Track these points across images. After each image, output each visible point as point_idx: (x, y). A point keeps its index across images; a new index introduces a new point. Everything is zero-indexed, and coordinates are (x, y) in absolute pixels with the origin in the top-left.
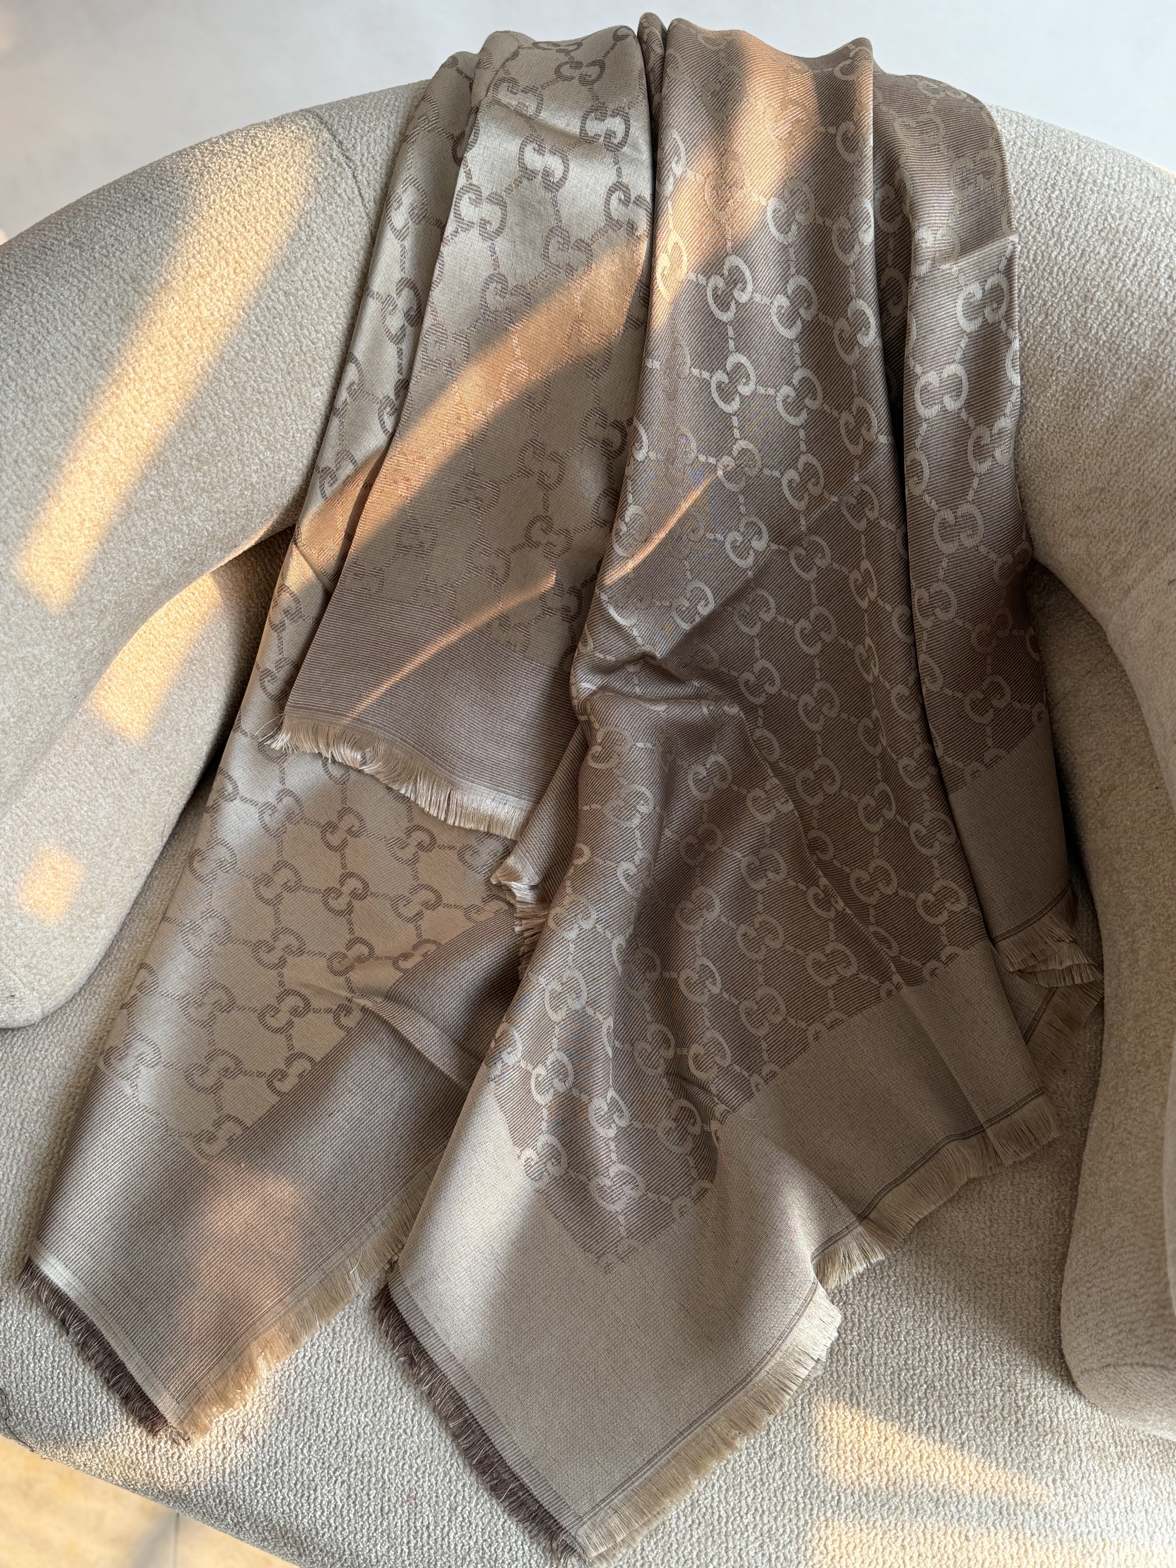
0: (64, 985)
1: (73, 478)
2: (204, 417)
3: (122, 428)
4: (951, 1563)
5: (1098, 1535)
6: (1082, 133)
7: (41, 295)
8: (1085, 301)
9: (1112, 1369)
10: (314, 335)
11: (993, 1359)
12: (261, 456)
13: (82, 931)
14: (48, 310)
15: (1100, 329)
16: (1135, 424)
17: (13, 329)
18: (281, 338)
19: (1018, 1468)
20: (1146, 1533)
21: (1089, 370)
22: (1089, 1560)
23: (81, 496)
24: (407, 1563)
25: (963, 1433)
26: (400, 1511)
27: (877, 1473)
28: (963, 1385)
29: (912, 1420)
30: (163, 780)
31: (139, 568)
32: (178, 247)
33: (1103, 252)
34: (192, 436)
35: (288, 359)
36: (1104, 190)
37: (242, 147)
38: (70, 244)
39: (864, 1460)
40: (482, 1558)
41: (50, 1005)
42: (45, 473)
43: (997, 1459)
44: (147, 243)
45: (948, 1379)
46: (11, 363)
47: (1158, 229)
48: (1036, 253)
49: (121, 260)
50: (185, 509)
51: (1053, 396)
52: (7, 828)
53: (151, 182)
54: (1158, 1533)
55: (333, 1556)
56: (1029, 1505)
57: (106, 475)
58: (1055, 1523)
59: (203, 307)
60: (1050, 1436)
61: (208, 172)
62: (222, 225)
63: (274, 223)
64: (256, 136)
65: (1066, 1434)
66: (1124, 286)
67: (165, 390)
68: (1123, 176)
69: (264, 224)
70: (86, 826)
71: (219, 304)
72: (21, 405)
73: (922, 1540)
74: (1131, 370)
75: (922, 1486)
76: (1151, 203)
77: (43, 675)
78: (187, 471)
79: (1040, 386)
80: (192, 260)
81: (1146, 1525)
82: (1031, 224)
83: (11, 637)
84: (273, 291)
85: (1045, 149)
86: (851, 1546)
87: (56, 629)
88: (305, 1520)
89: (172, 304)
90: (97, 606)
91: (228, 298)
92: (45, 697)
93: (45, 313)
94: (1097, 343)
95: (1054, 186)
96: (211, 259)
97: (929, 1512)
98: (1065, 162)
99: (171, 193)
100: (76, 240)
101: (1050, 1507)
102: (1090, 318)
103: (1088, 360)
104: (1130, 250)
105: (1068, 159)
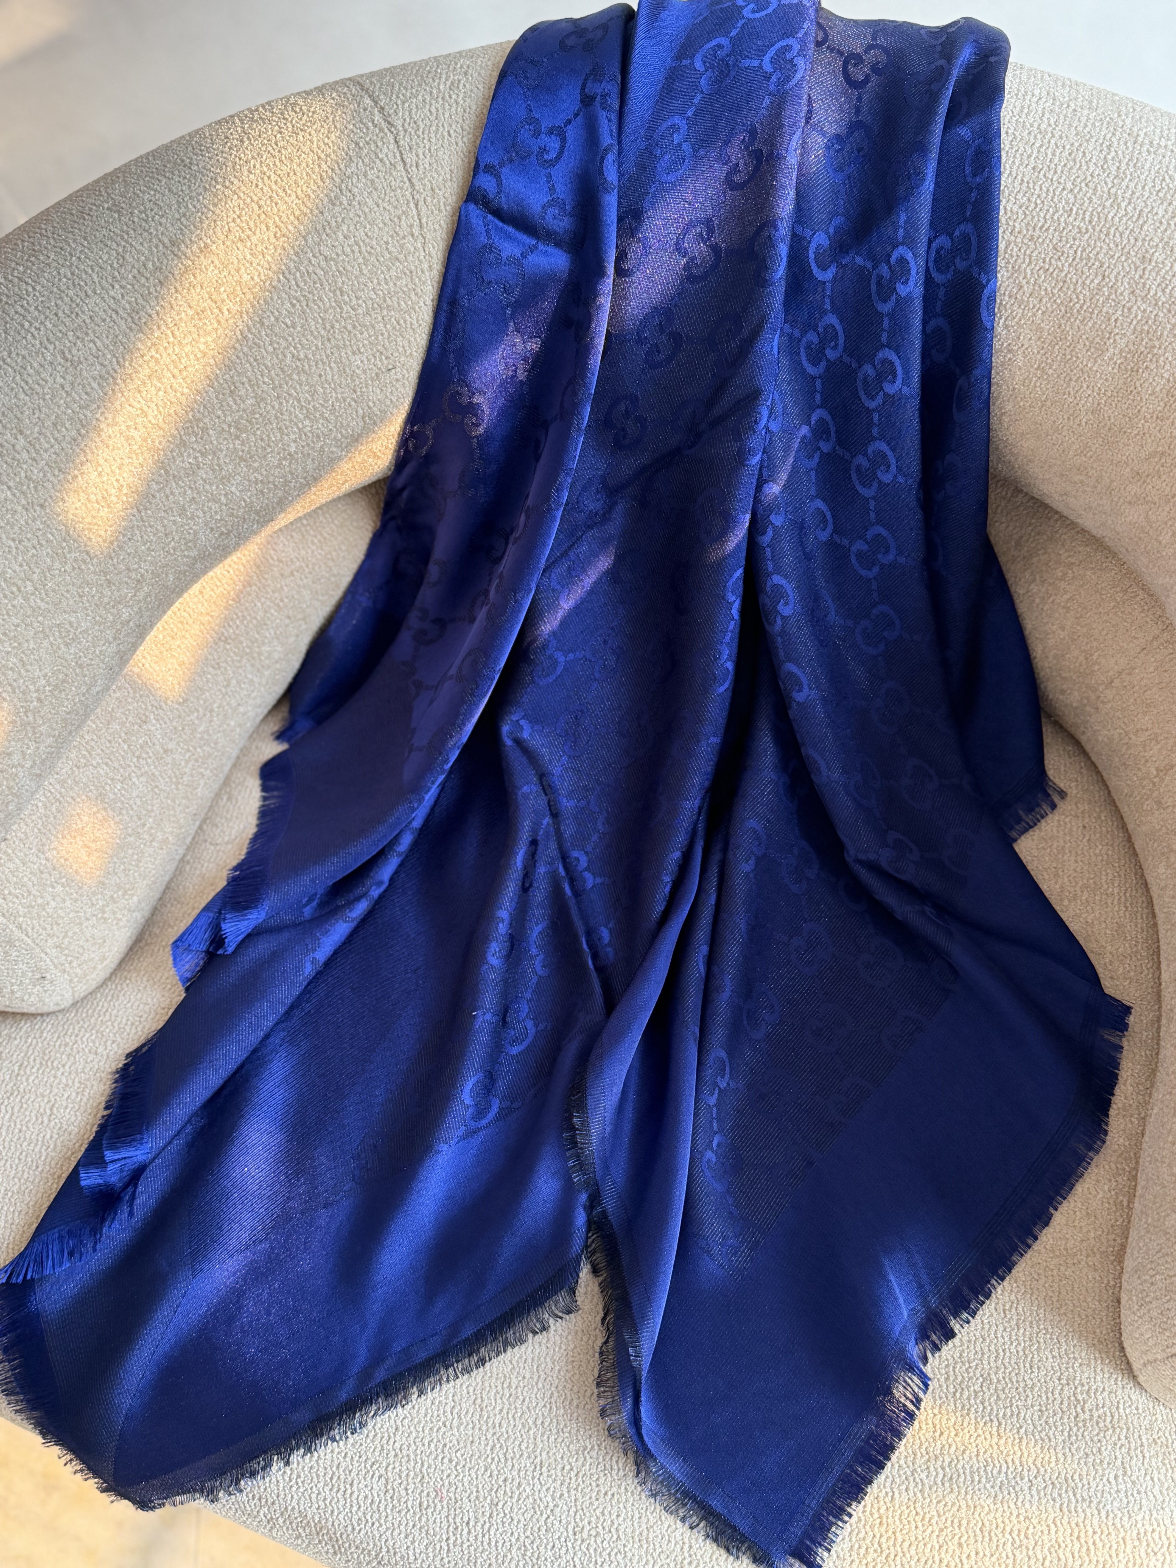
0: (95, 968)
1: (111, 443)
2: (243, 384)
3: (161, 393)
4: (1010, 1562)
5: (1163, 1533)
6: (1136, 98)
7: (79, 258)
8: (1143, 262)
10: (354, 302)
11: (1051, 1351)
12: (300, 425)
13: (114, 913)
14: (86, 273)
15: (1159, 289)
17: (51, 292)
18: (321, 304)
19: (1079, 1463)
21: (1148, 332)
22: (1153, 1560)
23: (119, 461)
24: (446, 1560)
25: (1021, 1427)
26: (439, 1507)
27: (932, 1469)
28: (1020, 1379)
29: (968, 1414)
30: (197, 761)
31: (177, 538)
32: (218, 211)
33: (1161, 212)
34: (231, 403)
35: (328, 327)
36: (1161, 151)
37: (282, 114)
38: (108, 209)
39: (919, 1455)
40: (524, 1555)
41: (81, 989)
42: (83, 437)
43: (1056, 1454)
44: (187, 207)
45: (1004, 1372)
46: (49, 326)
48: (1092, 214)
49: (161, 224)
50: (223, 478)
51: (1111, 359)
52: (40, 804)
53: (190, 148)
55: (369, 1554)
56: (1091, 1502)
57: (145, 440)
58: (1117, 1521)
59: (242, 271)
60: (1111, 1431)
61: (248, 138)
62: (262, 189)
63: (315, 188)
64: (296, 103)
65: (1128, 1429)
67: (204, 354)
69: (304, 188)
70: (119, 805)
71: (259, 268)
72: (59, 368)
73: (980, 1538)
75: (979, 1482)
77: (79, 643)
78: (225, 439)
79: (1096, 349)
80: (232, 224)
82: (1087, 185)
83: (47, 603)
84: (314, 256)
85: (1100, 111)
86: (906, 1544)
87: (93, 596)
88: (341, 1517)
89: (212, 268)
90: (134, 575)
91: (269, 262)
92: (81, 666)
93: (84, 276)
94: (1156, 304)
95: (1109, 147)
96: (252, 224)
97: (987, 1508)
98: (1121, 124)
99: (210, 158)
100: (115, 205)
101: (1112, 1504)
102: (1148, 279)
103: (1147, 322)
105: (1124, 121)
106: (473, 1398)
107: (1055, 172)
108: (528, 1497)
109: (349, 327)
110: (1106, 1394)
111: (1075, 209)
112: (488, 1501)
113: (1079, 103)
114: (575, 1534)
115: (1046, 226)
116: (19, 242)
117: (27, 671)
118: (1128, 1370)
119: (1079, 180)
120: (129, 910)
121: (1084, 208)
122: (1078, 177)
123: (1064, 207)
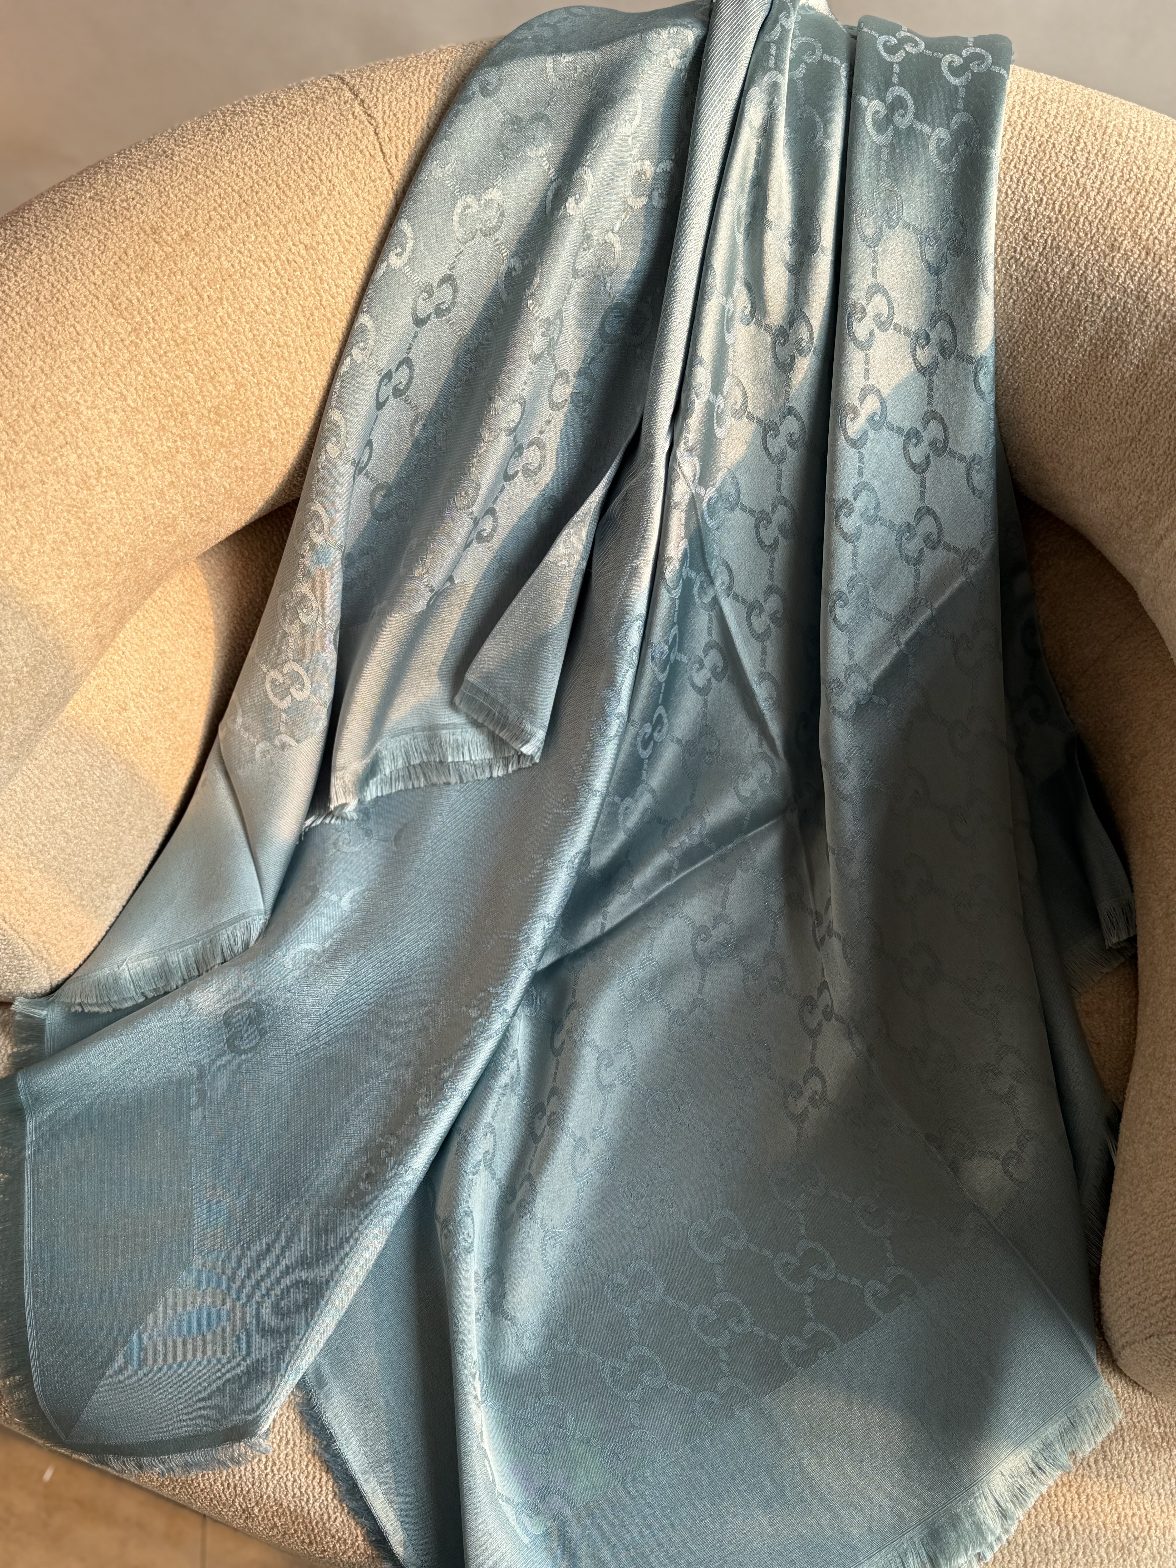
2: (223, 370)
3: (140, 378)
7: (61, 246)
8: (1112, 251)
9: (1155, 1340)
10: (334, 290)
12: (280, 412)
13: (92, 901)
14: (68, 260)
15: (1128, 277)
16: (1165, 371)
17: (33, 278)
18: (300, 292)
21: (1117, 319)
23: (98, 444)
31: (155, 522)
32: (198, 201)
33: (1129, 201)
34: (211, 389)
35: (308, 315)
36: (1130, 141)
37: (263, 107)
38: (90, 198)
42: (63, 419)
44: (168, 196)
46: (30, 310)
48: (1062, 204)
49: (142, 212)
50: (203, 463)
51: (1081, 346)
52: (18, 789)
58: (1097, 1505)
59: (223, 258)
61: (230, 130)
62: (243, 179)
63: (295, 178)
64: (277, 98)
66: (1151, 234)
67: (185, 341)
68: (1148, 129)
69: (285, 179)
70: (98, 791)
71: (240, 256)
72: (39, 351)
74: (1160, 317)
77: (58, 625)
78: (204, 424)
79: (1067, 337)
80: (213, 213)
82: (1056, 176)
83: (25, 583)
84: (294, 245)
85: (1069, 104)
87: (72, 578)
89: (192, 254)
90: (113, 559)
91: (249, 250)
92: (59, 648)
93: (65, 262)
94: (1125, 291)
95: (1078, 139)
96: (232, 212)
98: (1090, 116)
99: (192, 149)
100: (97, 194)
101: (1092, 1488)
102: (1117, 267)
103: (1116, 309)
104: (1156, 199)
105: (1093, 113)
107: (1026, 163)
109: (329, 315)
111: (1045, 199)
113: (1049, 95)
115: (1016, 216)
118: (1108, 1354)
119: (1049, 171)
121: (1054, 198)
122: (1048, 168)
123: (1034, 197)
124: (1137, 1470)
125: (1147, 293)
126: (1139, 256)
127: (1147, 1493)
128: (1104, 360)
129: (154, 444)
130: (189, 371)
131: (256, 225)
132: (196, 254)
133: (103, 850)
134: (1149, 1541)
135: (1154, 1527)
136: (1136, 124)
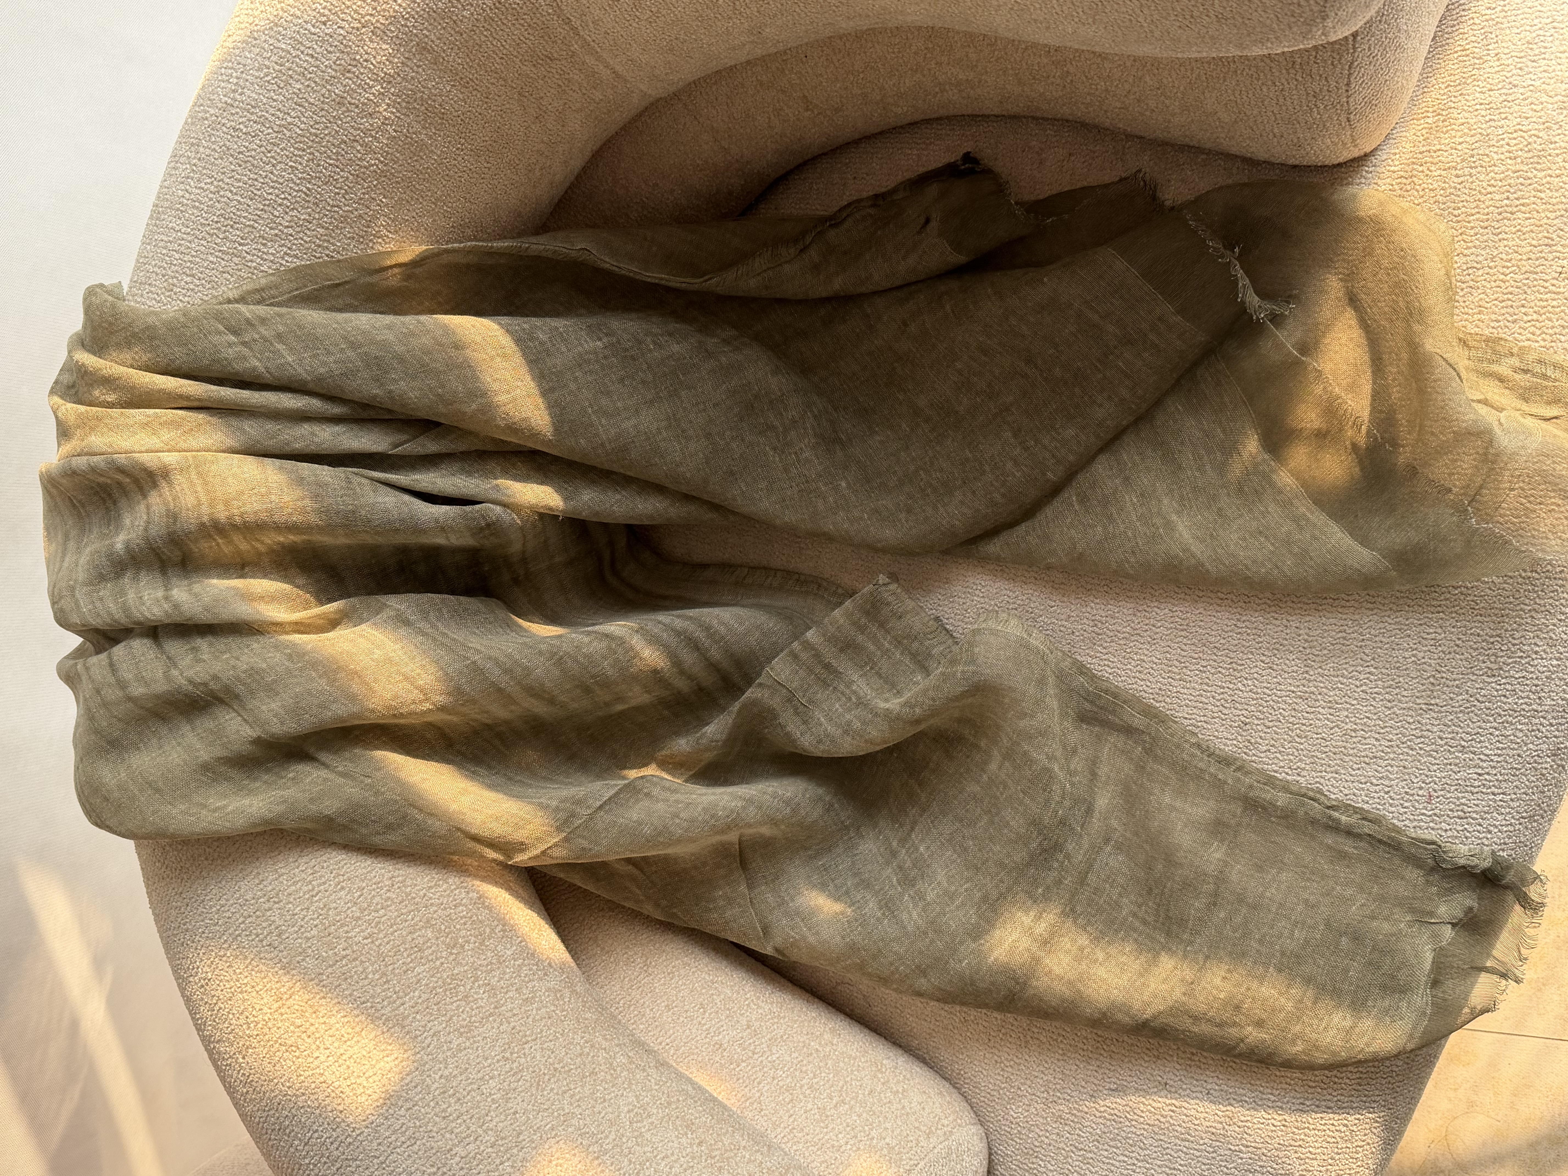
0: (949, 1103)
2: (413, 939)
3: (418, 1017)
5: (1511, 136)
6: (191, 103)
7: (289, 1087)
8: (344, 104)
9: (1352, 116)
12: (453, 887)
13: (898, 1082)
14: (303, 1082)
15: (369, 90)
16: (460, 61)
17: (320, 1115)
20: (1511, 91)
21: (408, 102)
22: (1535, 146)
24: (1514, 796)
26: (1463, 801)
31: (552, 1008)
33: (298, 86)
34: (430, 951)
36: (241, 83)
38: (243, 1058)
40: (1511, 723)
41: (967, 1116)
44: (246, 984)
47: (279, 33)
48: (297, 148)
49: (260, 1010)
51: (431, 138)
52: (795, 1147)
54: (1511, 80)
56: (1479, 201)
57: (461, 1034)
58: (1497, 177)
59: (309, 935)
60: (1414, 179)
62: (233, 913)
65: (1413, 163)
66: (331, 67)
68: (230, 64)
70: (797, 1073)
71: (306, 919)
73: (1509, 303)
74: (409, 64)
76: (256, 39)
77: (648, 1104)
78: (463, 958)
79: (420, 151)
80: (264, 943)
81: (1503, 91)
82: (269, 152)
83: (610, 1132)
85: (201, 136)
87: (605, 1089)
90: (587, 1050)
91: (302, 910)
92: (669, 1104)
94: (383, 94)
95: (235, 130)
96: (264, 925)
97: (1482, 296)
98: (214, 118)
100: (240, 1052)
101: (1482, 181)
102: (359, 100)
103: (399, 103)
104: (298, 60)
105: (211, 115)
106: (1363, 765)
107: (256, 180)
108: (1458, 718)
110: (1380, 182)
111: (291, 164)
112: (1460, 755)
113: (193, 155)
114: (1494, 676)
115: (305, 190)
116: (270, 1143)
117: (672, 1154)
118: (1358, 162)
120: (896, 1068)
121: (291, 155)
122: (261, 160)
123: (289, 174)
124: (1468, 139)
125: (386, 74)
126: (350, 79)
127: (1489, 131)
128: (445, 116)
129: (482, 1007)
130: (413, 971)
131: (278, 903)
132: (303, 960)
133: (852, 1070)
134: (1533, 132)
135: (1520, 127)
136: (224, 76)
